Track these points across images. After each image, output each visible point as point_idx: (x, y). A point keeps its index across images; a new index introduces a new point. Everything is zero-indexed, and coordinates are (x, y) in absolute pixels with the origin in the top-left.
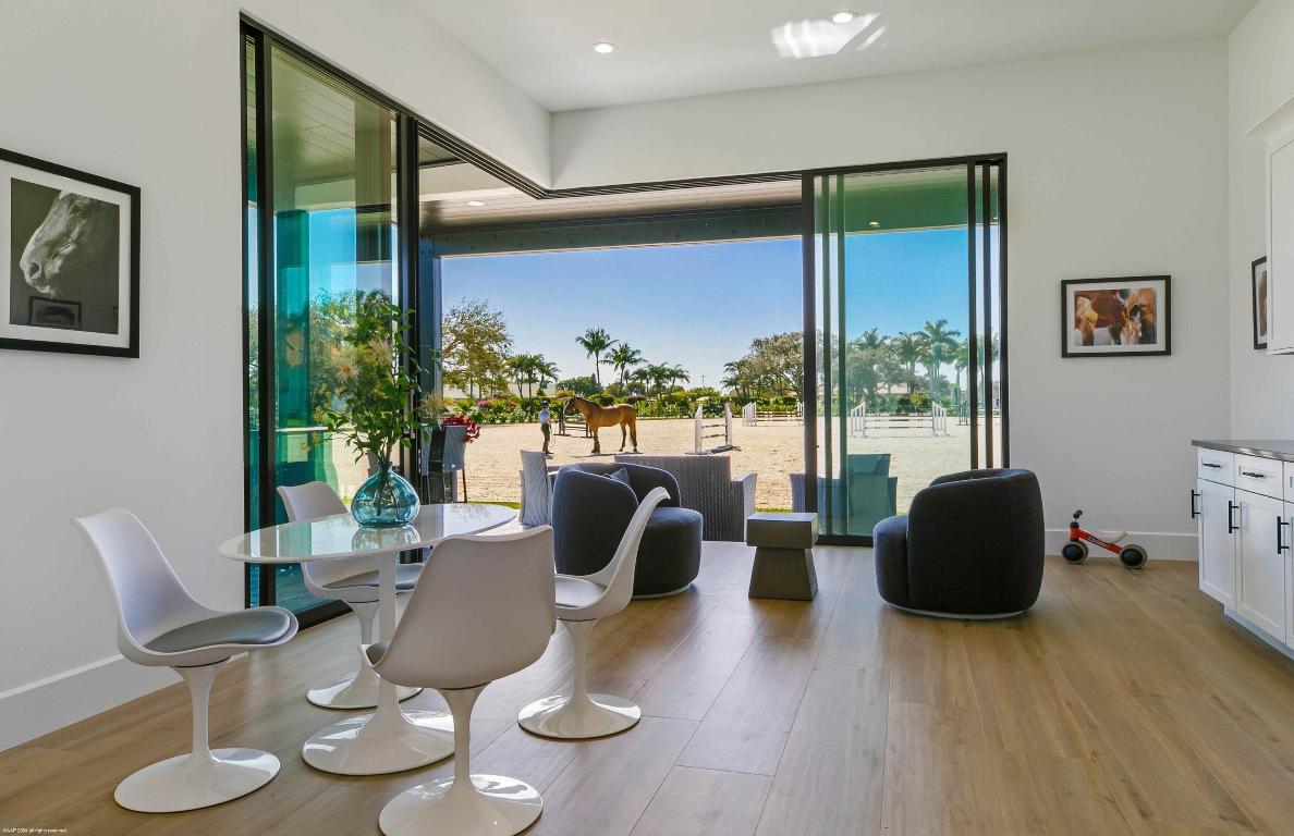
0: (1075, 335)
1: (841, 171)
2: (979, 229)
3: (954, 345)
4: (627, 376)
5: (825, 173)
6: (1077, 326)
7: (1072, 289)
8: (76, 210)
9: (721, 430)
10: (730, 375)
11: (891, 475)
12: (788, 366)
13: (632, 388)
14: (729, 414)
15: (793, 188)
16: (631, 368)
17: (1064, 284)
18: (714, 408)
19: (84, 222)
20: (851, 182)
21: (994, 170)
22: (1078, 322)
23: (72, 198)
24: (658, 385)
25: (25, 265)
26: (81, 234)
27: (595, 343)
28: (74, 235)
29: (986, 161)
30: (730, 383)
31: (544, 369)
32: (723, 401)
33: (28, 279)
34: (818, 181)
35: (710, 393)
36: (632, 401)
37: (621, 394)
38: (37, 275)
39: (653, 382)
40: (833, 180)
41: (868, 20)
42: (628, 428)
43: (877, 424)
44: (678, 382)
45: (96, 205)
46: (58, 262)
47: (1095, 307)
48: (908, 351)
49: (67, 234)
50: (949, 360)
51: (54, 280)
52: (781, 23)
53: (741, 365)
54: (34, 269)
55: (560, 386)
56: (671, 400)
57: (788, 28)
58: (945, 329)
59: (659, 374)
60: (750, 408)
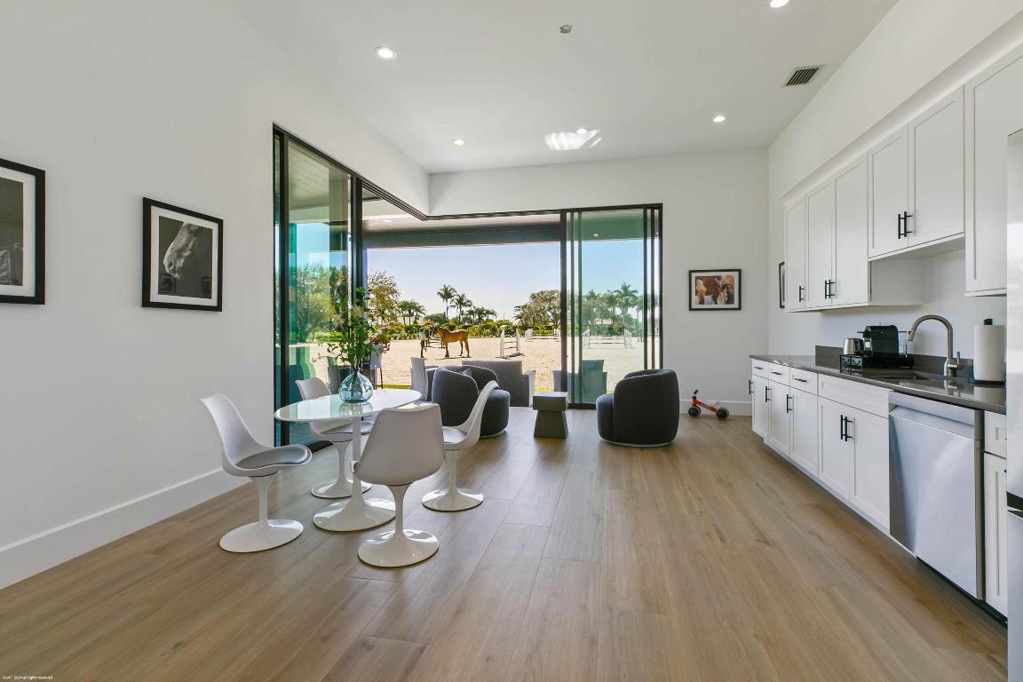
0: (695, 299)
1: (580, 210)
2: (649, 241)
3: (636, 298)
4: (462, 313)
5: (572, 211)
6: (696, 294)
7: (694, 275)
8: (191, 232)
9: (514, 345)
10: (518, 313)
11: (604, 371)
12: (550, 309)
13: (465, 319)
14: (519, 335)
15: (556, 217)
16: (465, 309)
17: (691, 272)
18: (510, 332)
19: (195, 238)
20: (585, 215)
21: (656, 212)
22: (697, 292)
23: (189, 226)
24: (480, 319)
25: (166, 262)
26: (194, 245)
27: (447, 295)
28: (190, 246)
29: (653, 207)
30: (519, 317)
31: (418, 309)
32: (515, 328)
33: (167, 270)
34: (568, 215)
35: (508, 324)
36: (465, 327)
37: (460, 323)
38: (172, 268)
39: (477, 317)
40: (576, 215)
41: (594, 133)
42: (463, 342)
43: (596, 341)
44: (490, 317)
45: (201, 229)
46: (182, 261)
47: (705, 285)
48: (611, 300)
49: (187, 245)
50: (633, 306)
51: (181, 270)
52: (550, 133)
53: (525, 307)
54: (170, 265)
55: (426, 318)
56: (487, 327)
57: (553, 136)
58: (631, 289)
59: (480, 312)
60: (529, 331)
